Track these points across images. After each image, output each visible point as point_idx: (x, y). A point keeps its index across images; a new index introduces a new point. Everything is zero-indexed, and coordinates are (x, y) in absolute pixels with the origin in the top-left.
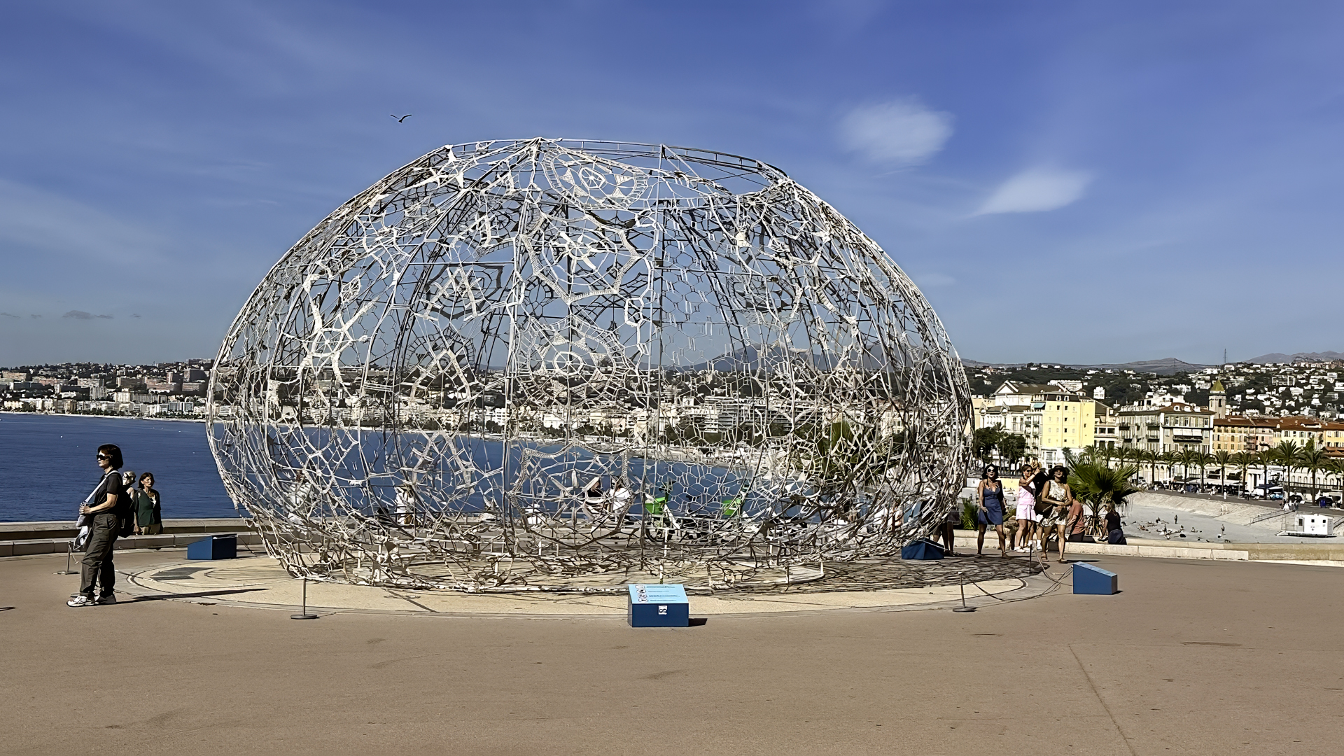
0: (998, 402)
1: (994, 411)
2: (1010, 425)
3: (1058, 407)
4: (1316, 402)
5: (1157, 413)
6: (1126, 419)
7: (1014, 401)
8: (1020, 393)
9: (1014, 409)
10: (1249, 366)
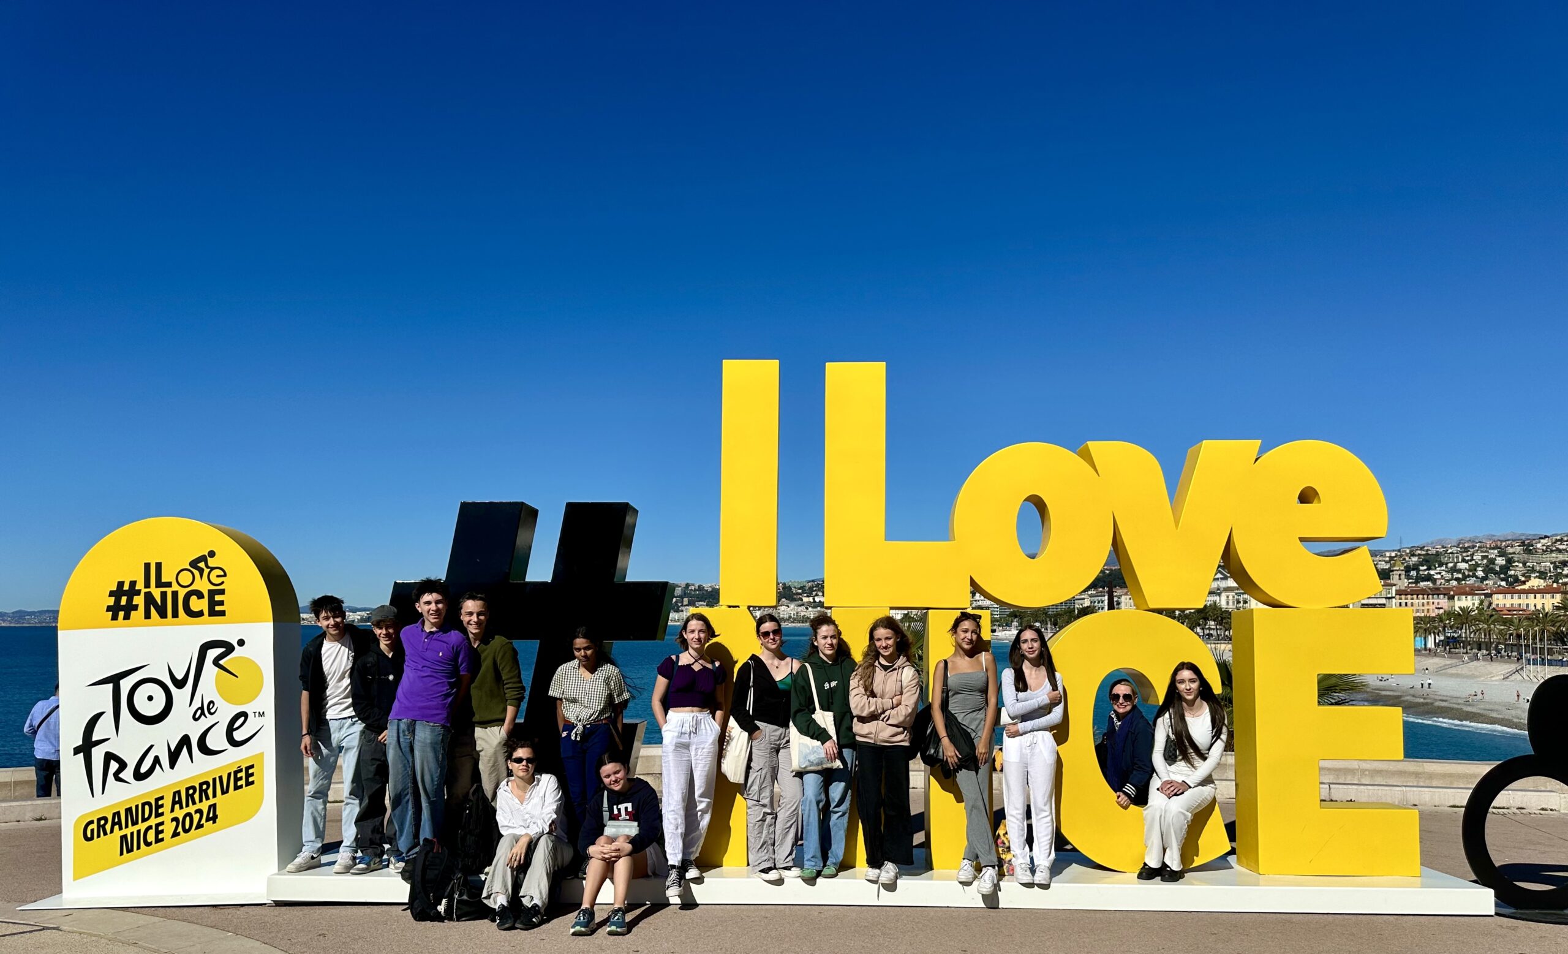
4: (1480, 574)
10: (1422, 549)
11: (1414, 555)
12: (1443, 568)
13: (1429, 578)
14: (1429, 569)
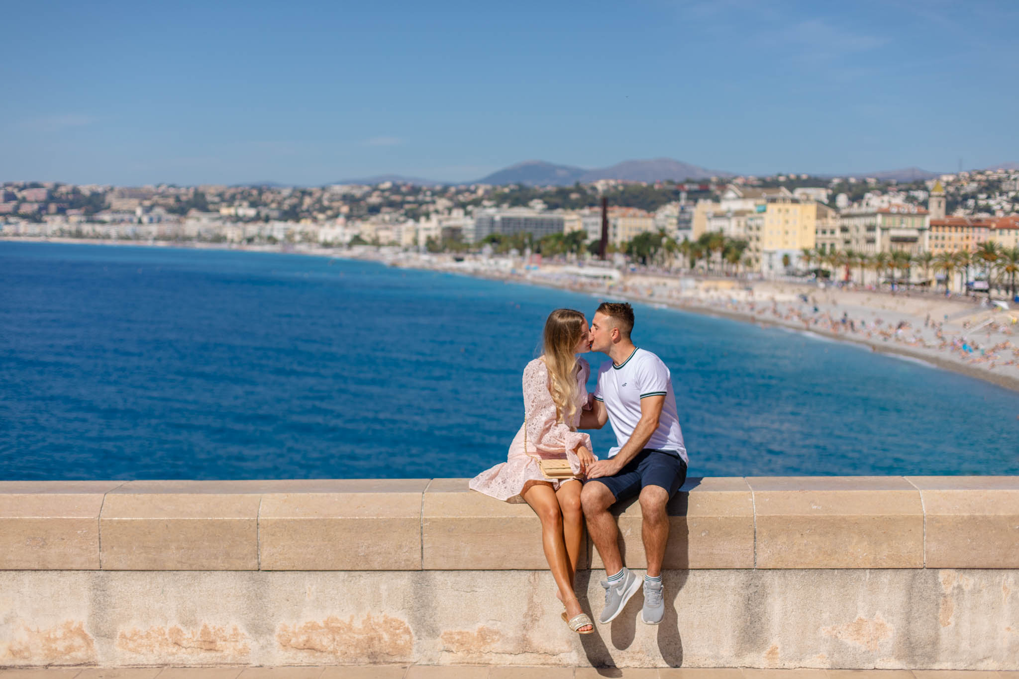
0: (724, 206)
1: (718, 216)
2: (733, 229)
3: (780, 210)
5: (874, 215)
6: (847, 222)
7: (738, 205)
8: (745, 197)
9: (739, 214)
10: (981, 173)
11: (973, 180)
12: (1005, 198)
13: (988, 209)
14: (989, 197)
